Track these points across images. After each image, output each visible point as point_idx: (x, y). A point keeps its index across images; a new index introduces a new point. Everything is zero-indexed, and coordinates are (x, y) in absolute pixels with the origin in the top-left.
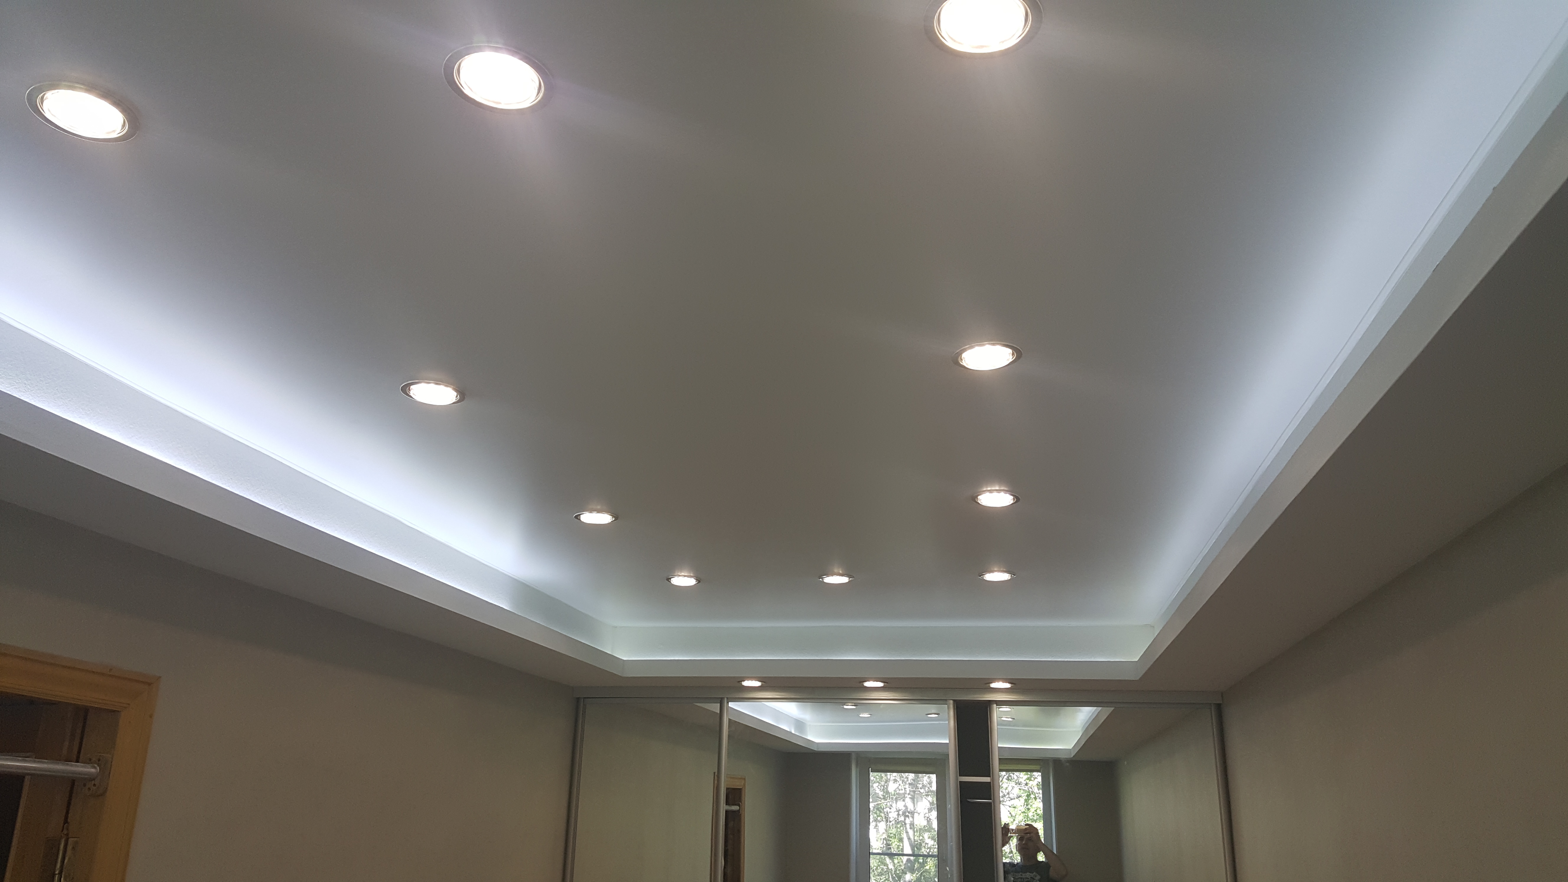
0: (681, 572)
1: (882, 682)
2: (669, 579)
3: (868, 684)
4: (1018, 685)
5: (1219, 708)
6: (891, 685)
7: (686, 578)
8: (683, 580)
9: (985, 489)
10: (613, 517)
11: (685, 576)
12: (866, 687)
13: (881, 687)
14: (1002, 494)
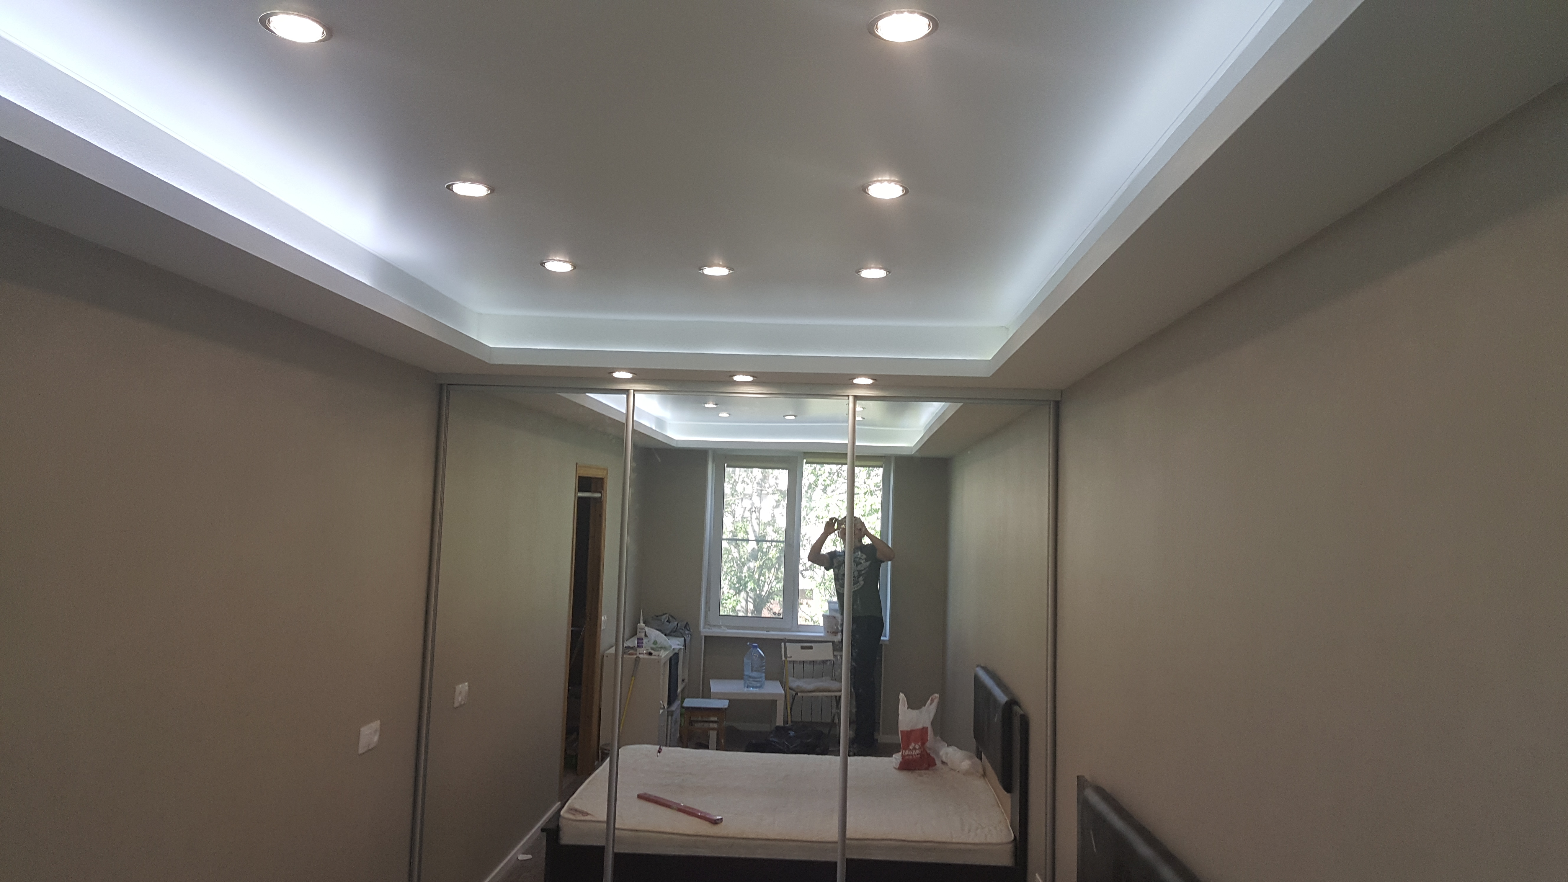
0: (556, 257)
1: (751, 376)
2: (543, 264)
3: (737, 378)
4: (879, 381)
5: (1057, 405)
6: (760, 379)
7: (561, 263)
8: (558, 265)
9: (876, 179)
10: (489, 189)
11: (560, 261)
12: (735, 381)
13: (751, 381)
14: (893, 184)
